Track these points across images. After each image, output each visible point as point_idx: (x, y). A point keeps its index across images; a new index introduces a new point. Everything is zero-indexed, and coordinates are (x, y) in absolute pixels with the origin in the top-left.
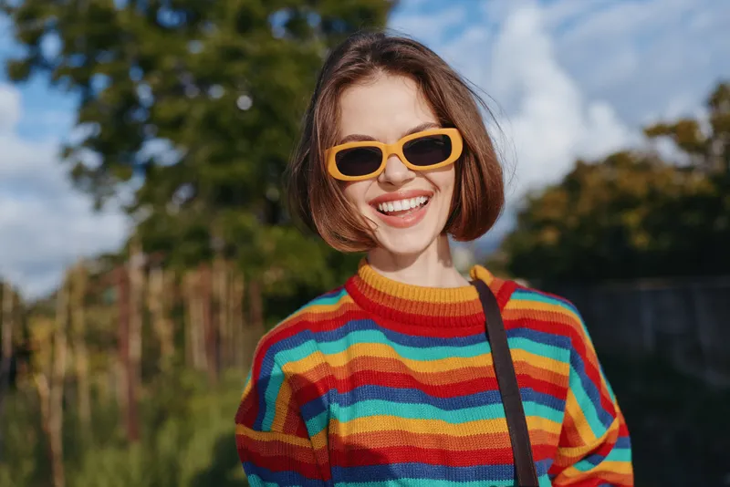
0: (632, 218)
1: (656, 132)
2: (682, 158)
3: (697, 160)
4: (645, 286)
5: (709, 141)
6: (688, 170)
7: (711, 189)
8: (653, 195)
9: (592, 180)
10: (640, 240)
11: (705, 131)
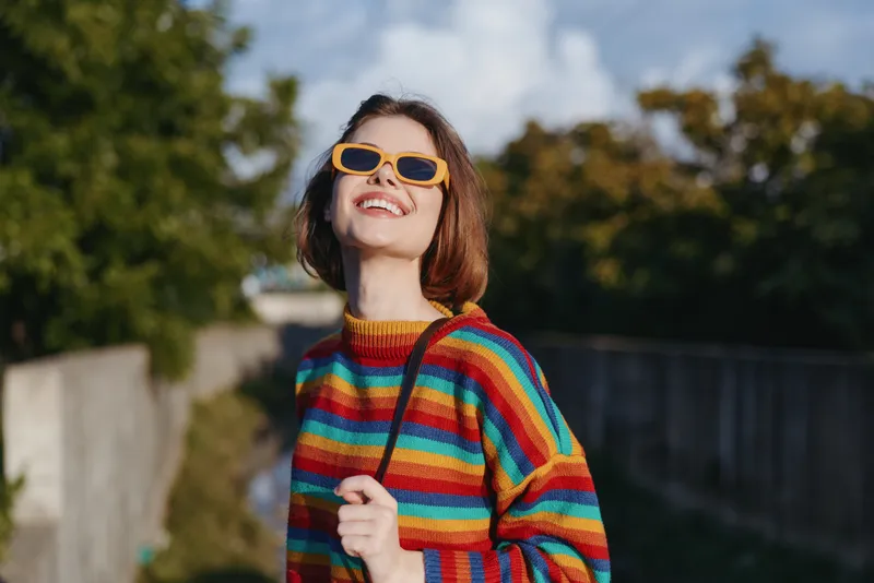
0: (600, 235)
1: (655, 101)
2: (686, 152)
3: (707, 158)
4: (602, 344)
5: (728, 130)
6: (691, 170)
7: (717, 206)
8: (636, 202)
9: (548, 161)
10: (607, 272)
11: (725, 113)
